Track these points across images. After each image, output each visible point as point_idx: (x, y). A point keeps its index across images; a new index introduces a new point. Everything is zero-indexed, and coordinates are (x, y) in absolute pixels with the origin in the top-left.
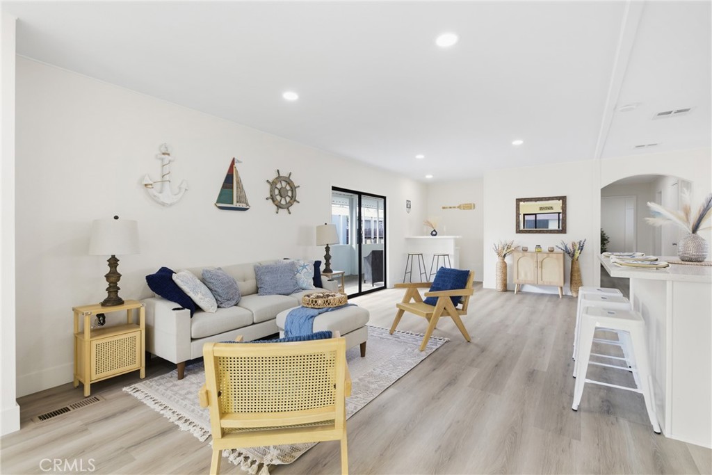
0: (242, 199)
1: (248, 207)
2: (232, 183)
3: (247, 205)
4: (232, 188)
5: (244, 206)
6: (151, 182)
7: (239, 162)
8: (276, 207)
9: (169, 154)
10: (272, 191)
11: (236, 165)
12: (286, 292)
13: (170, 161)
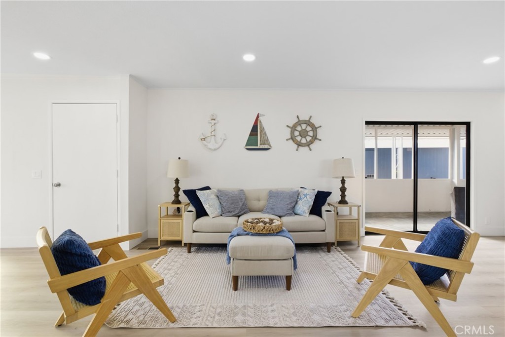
0: (265, 141)
1: (269, 147)
2: (257, 131)
3: (270, 146)
4: (257, 135)
5: (266, 147)
6: (203, 137)
7: (263, 115)
8: (297, 146)
9: (214, 120)
10: (292, 133)
11: (260, 118)
12: (279, 214)
13: (215, 124)
